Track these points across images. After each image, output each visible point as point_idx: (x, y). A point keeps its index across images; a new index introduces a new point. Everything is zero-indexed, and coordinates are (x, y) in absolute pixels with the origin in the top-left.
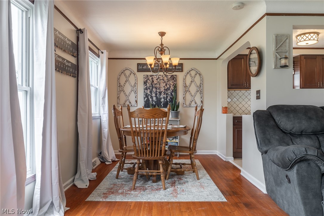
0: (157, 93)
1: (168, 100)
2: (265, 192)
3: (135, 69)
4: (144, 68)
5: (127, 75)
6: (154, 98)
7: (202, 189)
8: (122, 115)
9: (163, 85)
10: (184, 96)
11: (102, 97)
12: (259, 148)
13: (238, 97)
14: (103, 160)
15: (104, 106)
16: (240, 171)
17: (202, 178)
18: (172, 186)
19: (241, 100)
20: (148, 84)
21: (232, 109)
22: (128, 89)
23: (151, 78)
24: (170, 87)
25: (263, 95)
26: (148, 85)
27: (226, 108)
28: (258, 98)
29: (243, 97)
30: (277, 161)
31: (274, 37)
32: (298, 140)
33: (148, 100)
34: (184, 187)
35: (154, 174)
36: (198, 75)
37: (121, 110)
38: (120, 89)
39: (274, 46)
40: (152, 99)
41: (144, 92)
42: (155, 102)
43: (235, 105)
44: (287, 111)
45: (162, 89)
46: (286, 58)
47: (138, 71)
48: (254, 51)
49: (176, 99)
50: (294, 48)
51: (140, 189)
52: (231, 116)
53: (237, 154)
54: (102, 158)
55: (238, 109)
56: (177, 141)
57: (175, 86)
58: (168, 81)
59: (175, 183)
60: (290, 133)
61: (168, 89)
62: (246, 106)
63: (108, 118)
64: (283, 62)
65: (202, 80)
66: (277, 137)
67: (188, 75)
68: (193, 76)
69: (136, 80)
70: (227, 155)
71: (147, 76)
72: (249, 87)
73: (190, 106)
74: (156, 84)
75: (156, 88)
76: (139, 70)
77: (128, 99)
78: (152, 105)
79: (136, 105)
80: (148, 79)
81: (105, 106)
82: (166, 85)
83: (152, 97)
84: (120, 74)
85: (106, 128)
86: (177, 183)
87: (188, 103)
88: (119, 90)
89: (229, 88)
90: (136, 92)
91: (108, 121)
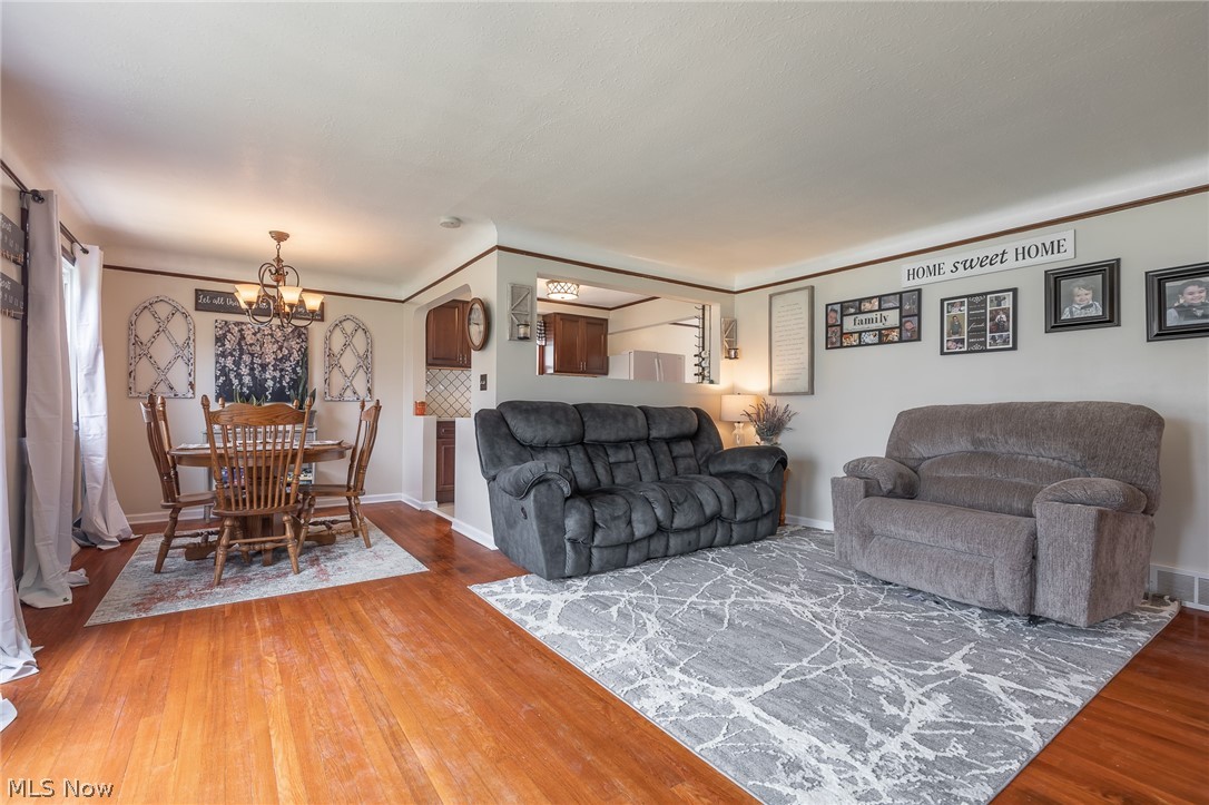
0: (255, 366)
1: (284, 384)
2: (493, 547)
3: (188, 302)
4: (215, 302)
5: (163, 317)
6: (247, 380)
7: (380, 561)
8: (165, 420)
9: (270, 348)
10: (327, 376)
11: (85, 372)
12: (483, 472)
13: (446, 382)
14: (87, 540)
15: (92, 395)
16: (450, 523)
17: (376, 544)
18: (313, 565)
19: (452, 389)
20: (227, 342)
21: (434, 406)
22: (163, 351)
23: (236, 329)
24: (291, 354)
25: (491, 382)
26: (228, 345)
27: (423, 403)
28: (483, 387)
29: (457, 383)
30: (508, 488)
31: (510, 289)
32: (541, 456)
33: (228, 382)
34: (341, 563)
35: (268, 546)
36: (360, 332)
37: (164, 407)
38: (138, 351)
39: (509, 302)
40: (240, 380)
41: (217, 362)
42: (248, 388)
43: (440, 400)
44: (527, 411)
45: (270, 359)
46: (527, 325)
47: (197, 309)
48: (477, 306)
49: (306, 383)
50: (539, 299)
51: (236, 581)
52: (433, 419)
53: (445, 494)
54: (85, 536)
55: (445, 406)
56: (311, 477)
57: (305, 354)
58: (286, 339)
59: (317, 559)
60: (531, 447)
61: (285, 358)
62: (462, 400)
63: (105, 429)
64: (522, 331)
65: (370, 344)
66: (511, 453)
67: (338, 330)
68: (349, 333)
69: (192, 330)
70: (424, 499)
71: (226, 322)
72: (468, 365)
73: (341, 398)
74: (251, 345)
75: (252, 355)
76: (199, 307)
77: (163, 377)
78: (242, 394)
79: (190, 395)
80: (229, 331)
81: (95, 396)
82: (281, 348)
83: (239, 376)
84: (138, 311)
85: (100, 456)
86: (322, 559)
87: (335, 393)
88: (132, 353)
89: (429, 364)
90: (190, 362)
91: (105, 436)
